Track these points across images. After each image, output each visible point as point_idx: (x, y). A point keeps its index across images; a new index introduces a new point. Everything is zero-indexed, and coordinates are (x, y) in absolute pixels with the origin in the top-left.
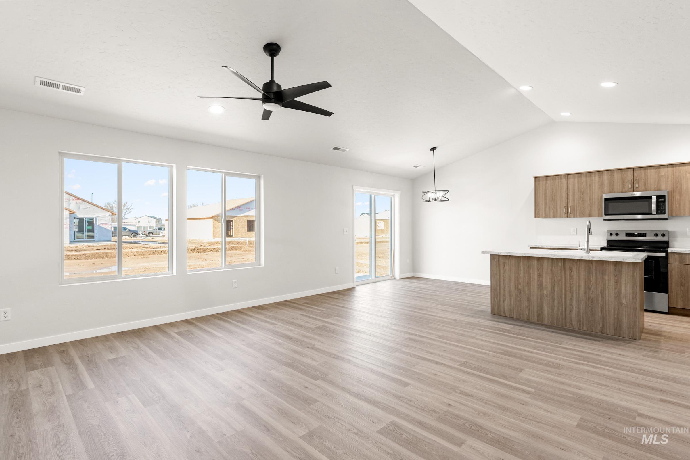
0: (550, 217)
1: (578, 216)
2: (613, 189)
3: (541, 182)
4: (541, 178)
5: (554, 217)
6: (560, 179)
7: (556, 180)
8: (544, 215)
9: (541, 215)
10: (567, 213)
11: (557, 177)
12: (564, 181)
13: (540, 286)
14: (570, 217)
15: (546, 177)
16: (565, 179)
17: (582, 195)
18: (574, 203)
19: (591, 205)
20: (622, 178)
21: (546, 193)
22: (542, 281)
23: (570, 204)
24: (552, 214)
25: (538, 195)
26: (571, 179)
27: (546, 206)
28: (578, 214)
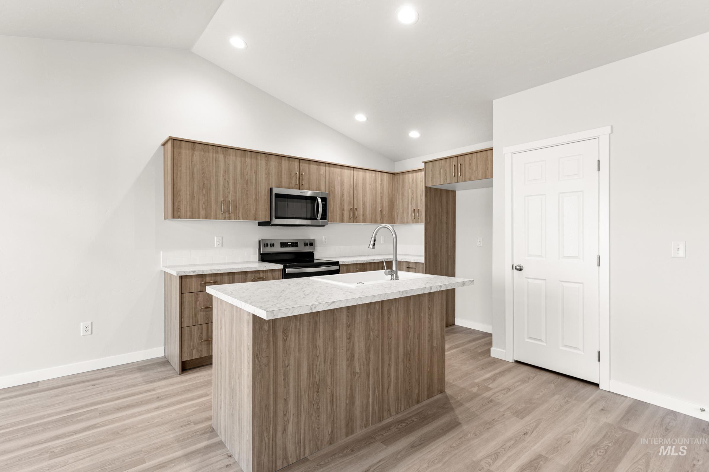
0: (199, 218)
1: (241, 218)
2: (281, 182)
3: (183, 151)
4: (183, 143)
5: (206, 217)
6: (216, 153)
7: (209, 152)
8: (189, 214)
9: (183, 212)
10: (226, 211)
11: (210, 147)
12: (221, 157)
13: (351, 359)
14: (230, 218)
15: (194, 143)
16: (223, 153)
17: (245, 185)
18: (235, 196)
19: (256, 201)
20: (289, 169)
21: (193, 174)
22: (353, 350)
23: (230, 199)
24: (202, 212)
25: (179, 174)
26: (231, 157)
27: (193, 197)
28: (241, 215)
